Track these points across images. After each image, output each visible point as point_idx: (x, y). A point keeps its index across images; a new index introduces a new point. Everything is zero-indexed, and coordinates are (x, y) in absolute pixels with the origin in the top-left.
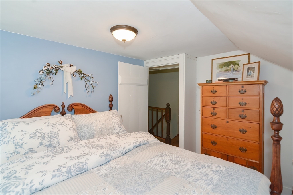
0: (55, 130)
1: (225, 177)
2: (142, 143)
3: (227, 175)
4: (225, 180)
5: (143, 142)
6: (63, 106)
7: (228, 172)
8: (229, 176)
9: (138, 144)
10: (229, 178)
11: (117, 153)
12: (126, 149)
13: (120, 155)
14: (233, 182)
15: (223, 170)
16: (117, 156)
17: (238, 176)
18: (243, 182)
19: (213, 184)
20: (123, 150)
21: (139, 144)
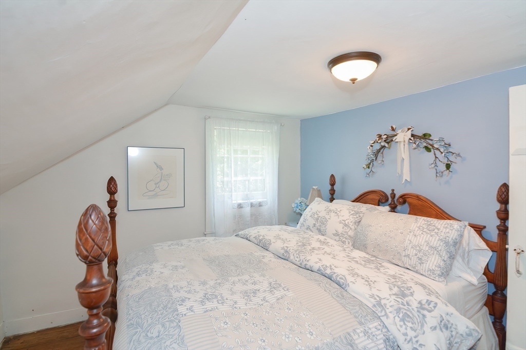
0: (327, 217)
1: (169, 302)
2: (334, 276)
3: (169, 306)
4: (166, 300)
5: (337, 276)
6: (393, 195)
7: (172, 310)
8: (166, 306)
9: (326, 272)
10: (164, 303)
11: (296, 259)
12: (307, 263)
13: (298, 263)
14: (156, 303)
15: (179, 307)
16: (294, 261)
17: (156, 314)
18: (146, 314)
19: (172, 289)
20: (304, 260)
21: (328, 273)
